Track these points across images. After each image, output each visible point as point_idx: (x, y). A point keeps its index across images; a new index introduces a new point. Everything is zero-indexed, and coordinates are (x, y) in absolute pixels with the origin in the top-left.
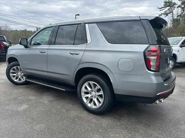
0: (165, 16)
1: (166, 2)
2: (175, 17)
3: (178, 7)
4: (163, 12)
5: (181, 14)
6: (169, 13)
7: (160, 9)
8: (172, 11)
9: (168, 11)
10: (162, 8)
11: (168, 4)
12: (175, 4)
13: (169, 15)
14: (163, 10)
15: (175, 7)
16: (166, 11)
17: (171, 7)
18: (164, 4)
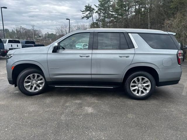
0: (87, 19)
1: (87, 7)
2: (95, 21)
3: (96, 13)
4: (85, 15)
5: (98, 19)
6: (90, 17)
7: (83, 12)
8: (92, 15)
9: (89, 15)
10: (84, 11)
11: (88, 8)
12: (93, 9)
13: (90, 18)
14: (85, 13)
15: (93, 12)
16: (87, 15)
17: (91, 11)
18: (85, 8)
